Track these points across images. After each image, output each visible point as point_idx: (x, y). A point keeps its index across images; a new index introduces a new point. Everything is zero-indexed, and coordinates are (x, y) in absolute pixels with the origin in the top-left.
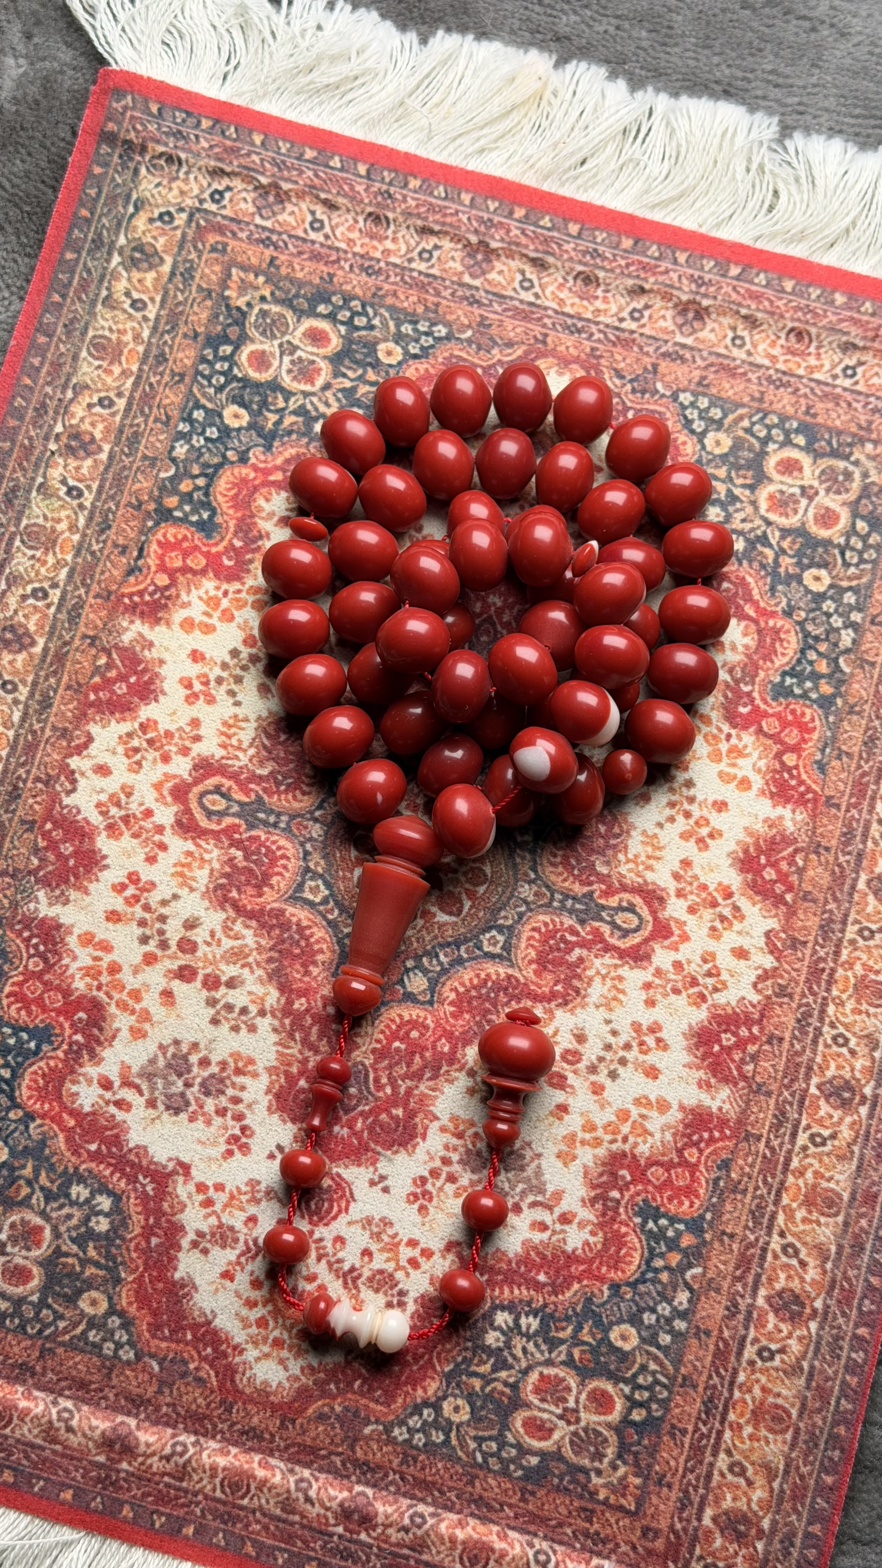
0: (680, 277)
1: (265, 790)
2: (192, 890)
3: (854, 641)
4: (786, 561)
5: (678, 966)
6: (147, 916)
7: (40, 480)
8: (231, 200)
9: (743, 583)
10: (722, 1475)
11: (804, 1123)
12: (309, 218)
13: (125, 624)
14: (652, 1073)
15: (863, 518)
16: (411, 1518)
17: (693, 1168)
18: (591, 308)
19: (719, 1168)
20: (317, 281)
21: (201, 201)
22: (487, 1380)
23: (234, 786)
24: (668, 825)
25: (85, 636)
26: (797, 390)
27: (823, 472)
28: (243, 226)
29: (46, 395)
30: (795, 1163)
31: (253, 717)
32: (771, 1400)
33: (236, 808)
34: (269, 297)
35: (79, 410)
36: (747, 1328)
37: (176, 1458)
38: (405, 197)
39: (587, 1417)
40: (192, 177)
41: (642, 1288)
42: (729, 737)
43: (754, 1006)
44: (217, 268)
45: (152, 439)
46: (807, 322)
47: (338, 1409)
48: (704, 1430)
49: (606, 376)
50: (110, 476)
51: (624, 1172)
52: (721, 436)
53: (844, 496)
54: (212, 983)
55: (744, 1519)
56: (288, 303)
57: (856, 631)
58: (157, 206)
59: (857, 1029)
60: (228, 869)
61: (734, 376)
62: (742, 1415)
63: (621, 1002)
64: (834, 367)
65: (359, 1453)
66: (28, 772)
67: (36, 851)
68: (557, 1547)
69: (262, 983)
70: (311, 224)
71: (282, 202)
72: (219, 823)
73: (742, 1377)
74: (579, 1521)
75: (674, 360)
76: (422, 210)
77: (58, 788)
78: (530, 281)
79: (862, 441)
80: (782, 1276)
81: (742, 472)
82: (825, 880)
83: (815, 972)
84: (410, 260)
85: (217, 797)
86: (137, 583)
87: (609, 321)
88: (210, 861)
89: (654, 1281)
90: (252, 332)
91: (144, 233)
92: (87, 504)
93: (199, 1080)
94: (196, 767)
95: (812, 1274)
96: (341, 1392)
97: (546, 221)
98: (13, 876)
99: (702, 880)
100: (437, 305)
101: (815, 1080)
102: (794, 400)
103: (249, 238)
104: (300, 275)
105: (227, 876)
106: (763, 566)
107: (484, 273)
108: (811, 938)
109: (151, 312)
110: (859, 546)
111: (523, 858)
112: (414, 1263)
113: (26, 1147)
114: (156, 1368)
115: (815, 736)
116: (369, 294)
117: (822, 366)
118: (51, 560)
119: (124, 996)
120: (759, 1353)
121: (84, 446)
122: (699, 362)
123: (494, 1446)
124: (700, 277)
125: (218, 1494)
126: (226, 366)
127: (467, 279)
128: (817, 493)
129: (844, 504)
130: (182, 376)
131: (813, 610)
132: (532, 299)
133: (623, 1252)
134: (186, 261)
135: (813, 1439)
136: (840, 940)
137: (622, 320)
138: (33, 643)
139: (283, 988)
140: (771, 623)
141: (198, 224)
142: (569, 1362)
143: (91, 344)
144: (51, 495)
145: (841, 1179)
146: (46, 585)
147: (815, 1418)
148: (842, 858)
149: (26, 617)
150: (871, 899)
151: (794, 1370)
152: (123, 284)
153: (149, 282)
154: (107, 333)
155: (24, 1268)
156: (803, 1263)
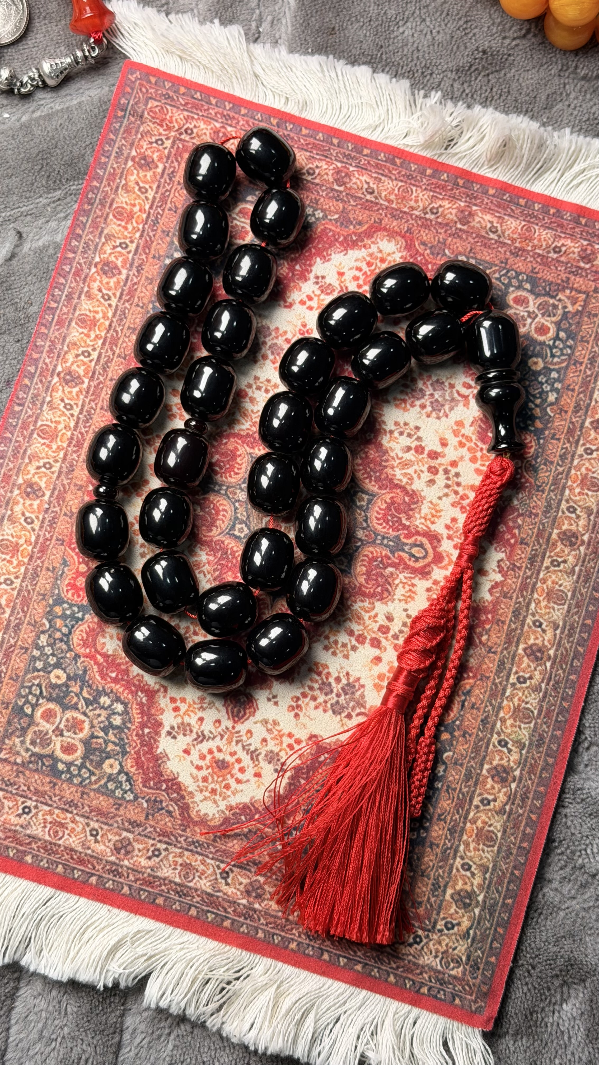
0: (128, 877)
1: (389, 558)
2: (431, 502)
3: (39, 639)
4: (76, 689)
6: (456, 488)
7: (524, 752)
8: (409, 937)
9: (103, 676)
10: (151, 187)
11: (93, 363)
13: (472, 660)
15: (27, 715)
16: (314, 173)
18: (185, 858)
21: (427, 937)
23: (407, 560)
25: (495, 653)
26: (60, 800)
27: (49, 745)
29: (521, 808)
30: (100, 342)
31: (397, 601)
32: (123, 224)
33: (406, 548)
35: (502, 797)
36: (133, 259)
37: (436, 206)
38: (300, 936)
40: (434, 954)
44: (418, 890)
45: (457, 777)
46: (50, 843)
47: (352, 227)
48: (159, 210)
49: (177, 812)
50: (482, 754)
52: (109, 771)
53: (37, 729)
54: (419, 450)
55: (141, 166)
57: (38, 644)
58: (455, 934)
59: (59, 413)
60: (411, 513)
61: (99, 810)
62: (138, 217)
64: (36, 814)
65: (341, 205)
66: (525, 573)
67: (519, 527)
69: (391, 448)
72: (416, 540)
73: (138, 235)
75: (135, 822)
76: (289, 927)
77: (508, 563)
78: (222, 878)
79: (23, 764)
80: (112, 284)
81: (98, 746)
82: (69, 496)
83: (79, 444)
85: (417, 555)
86: (464, 685)
87: (174, 849)
88: (421, 517)
91: (463, 916)
92: (495, 736)
93: (426, 397)
94: (429, 573)
95: (96, 285)
96: (351, 235)
97: (210, 917)
98: (531, 513)
99: (139, 499)
101: (85, 386)
102: (63, 793)
105: (412, 510)
106: (90, 686)
107: (251, 883)
108: (79, 464)
109: (458, 862)
110: (30, 697)
111: (242, 514)
112: (310, 298)
114: (447, 251)
115: (67, 582)
117: (43, 815)
118: (516, 700)
119: (468, 444)
120: (127, 246)
121: (498, 773)
122: (119, 819)
124: (115, 876)
125: (414, 189)
127: (262, 879)
128: (53, 731)
129: (38, 725)
130: (439, 819)
131: (62, 658)
132: (222, 865)
134: (437, 896)
135: (102, 204)
136: (63, 462)
137: (166, 849)
138: (525, 650)
139: (381, 445)
140: (88, 651)
141: (430, 922)
143: (495, 841)
144: (517, 742)
145: (75, 333)
146: (518, 686)
147: (100, 213)
148: (57, 509)
149: (529, 666)
150: (43, 485)
151: (109, 237)
152: (475, 882)
153: (460, 882)
154: (486, 849)
155: (517, 304)
156: (100, 290)
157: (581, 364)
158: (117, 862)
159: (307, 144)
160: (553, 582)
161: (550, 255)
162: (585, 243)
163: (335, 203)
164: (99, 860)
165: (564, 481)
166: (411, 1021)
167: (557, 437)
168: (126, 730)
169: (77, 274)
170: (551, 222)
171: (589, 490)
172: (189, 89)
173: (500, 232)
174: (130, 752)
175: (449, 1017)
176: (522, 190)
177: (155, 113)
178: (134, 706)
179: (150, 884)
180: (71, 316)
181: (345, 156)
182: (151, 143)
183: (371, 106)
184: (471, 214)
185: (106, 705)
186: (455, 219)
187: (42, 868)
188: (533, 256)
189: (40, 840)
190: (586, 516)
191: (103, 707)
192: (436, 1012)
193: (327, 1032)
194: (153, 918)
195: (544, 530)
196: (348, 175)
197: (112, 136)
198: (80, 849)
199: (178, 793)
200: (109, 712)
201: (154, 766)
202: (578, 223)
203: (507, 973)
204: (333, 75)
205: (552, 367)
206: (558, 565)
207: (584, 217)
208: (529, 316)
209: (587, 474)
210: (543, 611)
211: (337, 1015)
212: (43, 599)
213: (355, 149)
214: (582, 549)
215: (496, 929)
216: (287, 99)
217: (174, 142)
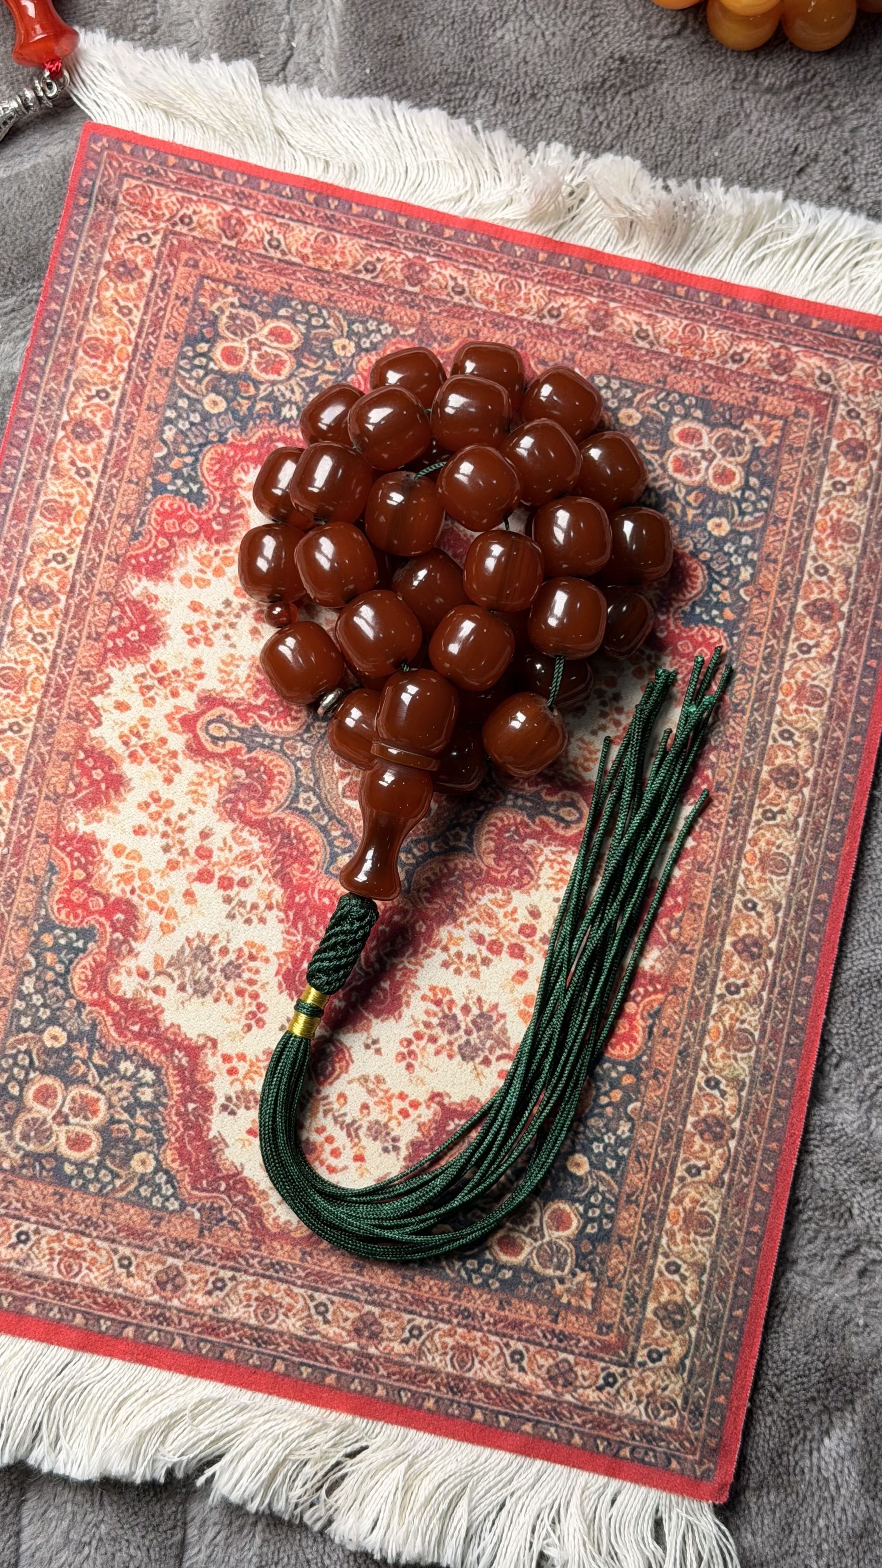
0: (180, 1323)
1: (527, 826)
3: (22, 983)
4: (82, 1053)
5: (175, 694)
6: (616, 716)
7: (744, 1094)
8: (597, 1377)
9: (121, 1031)
10: (136, 306)
11: (71, 571)
12: (525, 1363)
13: (658, 966)
14: (196, 607)
15: (13, 1098)
16: (375, 269)
17: (161, 533)
18: (261, 1289)
19: (140, 533)
20: (514, 1301)
21: (624, 1374)
22: (322, 369)
23: (553, 827)
24: (185, 812)
25: (691, 952)
26: (71, 1218)
27: (48, 1138)
28: (585, 1352)
29: (746, 1175)
30: (79, 539)
31: (543, 888)
32: (99, 362)
33: (551, 809)
34: (556, 1282)
35: (717, 1162)
36: (118, 414)
37: (556, 305)
38: (438, 1389)
39: (241, 344)
40: (635, 1398)
41: (201, 440)
42: (133, 892)
43: (112, 664)
44: (604, 1307)
45: (650, 1138)
46: (62, 1283)
47: (435, 345)
48: (151, 338)
49: (246, 1223)
50: (684, 1101)
51: (216, 527)
52: (140, 1169)
53: (29, 1116)
55: (119, 276)
56: (540, 1279)
57: (21, 991)
58: (664, 1367)
59: (26, 649)
61: (129, 1228)
62: (121, 350)
63: (223, 662)
64: (38, 1242)
65: (418, 314)
66: (726, 832)
67: (712, 766)
68: (263, 252)
70: (522, 1358)
71: (550, 1378)
72: (223, 747)
73: (122, 377)
74: (246, 270)
75: (184, 1241)
76: (421, 1377)
78: (319, 1313)
79: (13, 1170)
80: (90, 453)
81: (121, 1135)
82: (50, 771)
83: (60, 693)
84: (429, 1326)
85: (568, 818)
86: (650, 1003)
87: (245, 1277)
89: (191, 446)
90: (569, 1247)
91: (674, 1339)
92: (701, 1074)
95: (66, 456)
97: (306, 1372)
98: (728, 744)
99: (155, 767)
100: (403, 1284)
101: (61, 605)
102: (74, 1208)
103: (579, 1341)
104: (530, 1306)
106: (102, 1047)
107: (361, 1318)
108: (62, 721)
109: (661, 1262)
110: (16, 1070)
111: (307, 778)
113: (694, 530)
115: (57, 897)
116: (466, 1291)
117: (48, 1243)
118: (726, 1019)
120: (108, 395)
121: (709, 1127)
122: (160, 1240)
123: (314, 322)
124: (161, 1323)
125: (522, 282)
126: (590, 1214)
127: (377, 1311)
128: (54, 1118)
129: (30, 1110)
130: (629, 1201)
131: (58, 1009)
132: (316, 1295)
133: (217, 467)
134: (633, 1314)
135: (66, 335)
136: (38, 721)
137: (233, 1278)
138: (734, 945)
140: (96, 995)
141: (626, 1352)
142: (257, 384)
143: (712, 1227)
144: (733, 1080)
145: (41, 529)
146: (729, 997)
147: (64, 350)
148: (35, 790)
149: (742, 968)
150: (11, 757)
151: (80, 384)
152: (688, 1288)
153: (666, 1291)
154: (699, 1238)
155: (686, 441)
156: (73, 463)
157: (784, 521)
158: (163, 1302)
159: (361, 228)
160: (768, 843)
161: (728, 366)
162: (777, 345)
163: (409, 312)
164: (135, 1302)
165: (772, 694)
166: (608, 1498)
167: (758, 630)
168: (161, 1108)
169: (37, 441)
170: (725, 318)
171: (809, 704)
172: (181, 158)
173: (652, 338)
174: (168, 1140)
175: (664, 1489)
176: (680, 273)
177: (134, 196)
178: (171, 1071)
179: (213, 1331)
180: (32, 504)
181: (418, 241)
182: (131, 241)
183: (450, 165)
184: (608, 314)
185: (129, 1074)
186: (586, 322)
187: (53, 1320)
188: (702, 370)
189: (46, 1279)
190: (808, 742)
191: (124, 1077)
192: (644, 1484)
193: (488, 1524)
194: (222, 1381)
195: (749, 767)
196: (424, 269)
197: (73, 235)
198: (106, 1288)
199: (245, 1194)
200: (133, 1083)
201: (206, 1157)
202: (764, 316)
203: (743, 1417)
204: (392, 125)
205: (742, 530)
206: (774, 818)
207: (772, 307)
208: (704, 457)
209: (804, 682)
210: (757, 886)
211: (501, 1499)
212: (23, 925)
213: (432, 230)
214: (806, 791)
215: (722, 1355)
216: (327, 163)
217: (165, 238)
